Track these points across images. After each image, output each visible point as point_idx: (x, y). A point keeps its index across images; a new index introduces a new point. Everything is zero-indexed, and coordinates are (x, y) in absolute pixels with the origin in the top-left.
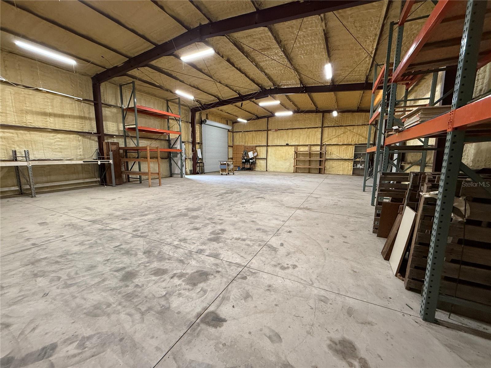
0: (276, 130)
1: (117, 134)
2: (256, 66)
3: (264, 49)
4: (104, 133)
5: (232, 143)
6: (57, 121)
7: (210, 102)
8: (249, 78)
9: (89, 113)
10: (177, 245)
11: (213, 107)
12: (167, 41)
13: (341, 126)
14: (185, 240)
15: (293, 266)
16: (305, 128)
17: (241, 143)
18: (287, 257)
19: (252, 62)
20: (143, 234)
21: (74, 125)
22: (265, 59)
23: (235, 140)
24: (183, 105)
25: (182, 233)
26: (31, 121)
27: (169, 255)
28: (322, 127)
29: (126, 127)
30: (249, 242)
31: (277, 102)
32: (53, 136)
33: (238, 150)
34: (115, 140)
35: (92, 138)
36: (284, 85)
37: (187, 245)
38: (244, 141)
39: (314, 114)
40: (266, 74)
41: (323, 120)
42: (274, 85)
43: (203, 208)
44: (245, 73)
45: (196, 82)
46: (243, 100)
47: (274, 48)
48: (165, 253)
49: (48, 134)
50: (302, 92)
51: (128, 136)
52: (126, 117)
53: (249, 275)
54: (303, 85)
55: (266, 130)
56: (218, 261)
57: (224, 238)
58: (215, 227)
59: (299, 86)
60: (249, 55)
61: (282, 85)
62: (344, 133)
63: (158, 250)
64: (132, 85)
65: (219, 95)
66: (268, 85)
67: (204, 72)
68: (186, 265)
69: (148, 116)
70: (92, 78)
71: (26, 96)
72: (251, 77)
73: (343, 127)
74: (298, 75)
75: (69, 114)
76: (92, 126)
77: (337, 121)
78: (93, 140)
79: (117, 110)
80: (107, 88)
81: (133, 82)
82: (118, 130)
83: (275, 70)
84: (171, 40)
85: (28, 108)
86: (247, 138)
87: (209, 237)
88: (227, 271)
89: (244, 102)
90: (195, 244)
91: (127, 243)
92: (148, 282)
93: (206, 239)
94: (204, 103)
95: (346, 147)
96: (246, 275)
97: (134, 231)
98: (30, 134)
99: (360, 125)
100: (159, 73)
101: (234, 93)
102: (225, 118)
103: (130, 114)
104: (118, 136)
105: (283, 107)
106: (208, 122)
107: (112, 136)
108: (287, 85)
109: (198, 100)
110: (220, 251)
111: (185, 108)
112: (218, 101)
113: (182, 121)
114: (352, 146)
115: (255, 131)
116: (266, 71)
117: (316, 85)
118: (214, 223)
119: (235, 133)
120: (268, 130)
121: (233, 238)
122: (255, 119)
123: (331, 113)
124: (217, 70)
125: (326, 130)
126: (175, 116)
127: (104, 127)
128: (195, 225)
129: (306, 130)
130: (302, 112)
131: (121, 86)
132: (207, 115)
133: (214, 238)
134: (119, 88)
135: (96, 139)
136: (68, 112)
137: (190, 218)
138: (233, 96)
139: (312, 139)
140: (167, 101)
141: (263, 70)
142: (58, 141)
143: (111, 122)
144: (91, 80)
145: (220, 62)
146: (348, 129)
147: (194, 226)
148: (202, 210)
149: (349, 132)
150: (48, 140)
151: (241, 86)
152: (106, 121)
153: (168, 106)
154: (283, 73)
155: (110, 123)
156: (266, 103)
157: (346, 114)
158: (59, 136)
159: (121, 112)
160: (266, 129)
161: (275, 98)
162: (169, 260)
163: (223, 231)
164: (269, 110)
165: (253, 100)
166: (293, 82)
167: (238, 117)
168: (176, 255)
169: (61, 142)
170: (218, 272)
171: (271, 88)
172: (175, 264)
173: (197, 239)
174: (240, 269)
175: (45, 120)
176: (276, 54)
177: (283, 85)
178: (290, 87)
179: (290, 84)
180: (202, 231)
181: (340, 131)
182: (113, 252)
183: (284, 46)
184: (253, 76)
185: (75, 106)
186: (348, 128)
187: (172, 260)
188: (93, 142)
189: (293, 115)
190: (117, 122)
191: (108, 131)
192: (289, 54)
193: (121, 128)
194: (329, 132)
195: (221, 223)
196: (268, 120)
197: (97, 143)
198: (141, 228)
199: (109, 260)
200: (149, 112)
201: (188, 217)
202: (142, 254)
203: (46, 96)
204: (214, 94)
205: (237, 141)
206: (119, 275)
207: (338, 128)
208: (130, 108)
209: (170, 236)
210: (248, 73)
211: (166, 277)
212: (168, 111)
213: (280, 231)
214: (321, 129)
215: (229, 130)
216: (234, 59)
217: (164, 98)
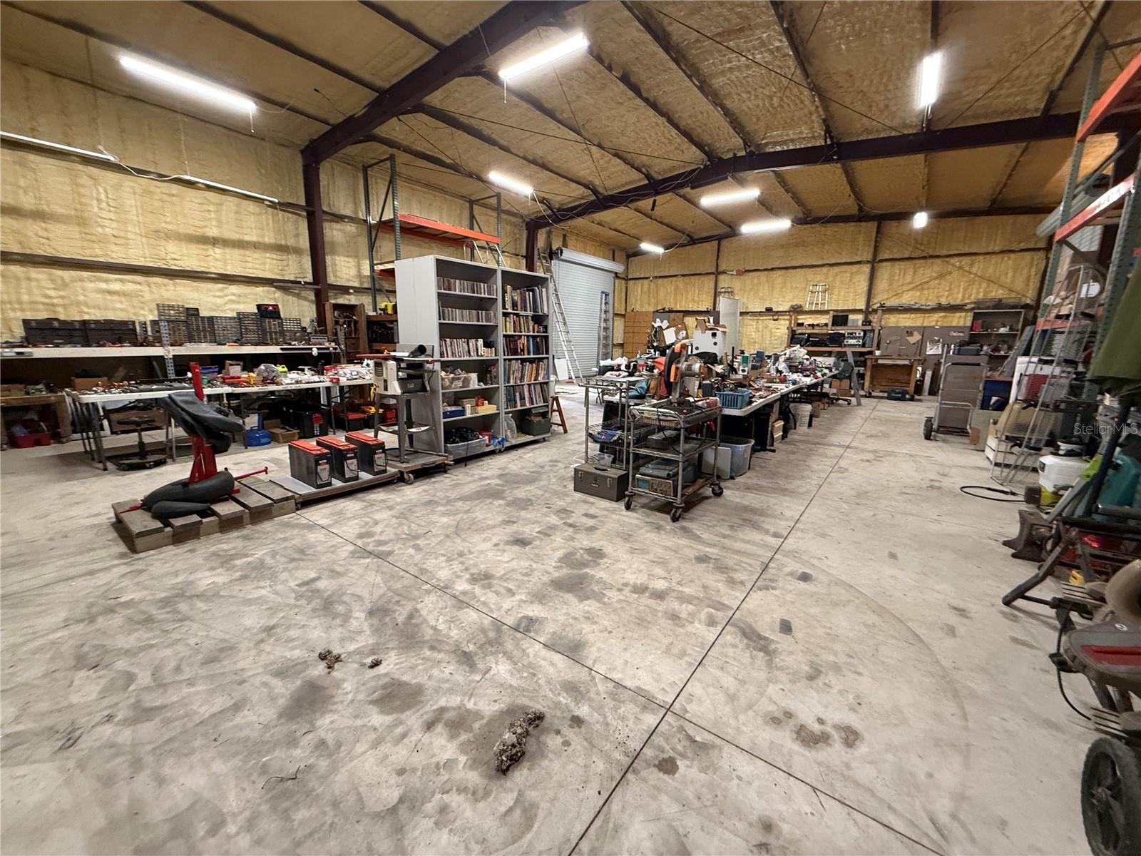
0: (741, 273)
1: (356, 284)
2: (701, 88)
3: (728, 33)
4: (329, 282)
5: (623, 308)
6: (228, 256)
7: (574, 201)
8: (676, 127)
9: (297, 236)
10: (464, 593)
11: (580, 215)
12: (466, 32)
13: (932, 257)
14: (484, 578)
15: (843, 735)
16: (823, 265)
17: (646, 306)
18: (813, 684)
19: (690, 77)
20: (380, 548)
21: (264, 264)
22: (728, 66)
23: (632, 300)
24: (508, 212)
25: (482, 552)
26: (175, 257)
27: (435, 628)
28: (875, 262)
29: (376, 267)
30: (675, 605)
31: (749, 194)
32: (221, 290)
33: (637, 324)
34: (352, 300)
35: (304, 293)
36: (775, 144)
37: (490, 597)
38: (653, 300)
39: (851, 226)
40: (727, 113)
41: (876, 241)
42: (745, 143)
43: (544, 476)
44: (667, 113)
45: (540, 148)
46: (657, 193)
47: (757, 26)
48: (425, 621)
49: (211, 286)
50: (828, 160)
51: (380, 290)
52: (377, 244)
53: (683, 756)
54: (832, 138)
55: (712, 273)
56: (578, 674)
57: (600, 581)
58: (572, 539)
59: (820, 142)
60: (683, 56)
61: (767, 144)
62: (941, 276)
63: (409, 606)
64: (388, 164)
65: (597, 182)
66: (729, 144)
67: (560, 117)
68: (478, 678)
69: (427, 240)
70: (302, 152)
71: (165, 197)
72: (682, 124)
73: (938, 261)
74: (820, 109)
75: (254, 239)
76: (301, 268)
77: (922, 244)
78: (305, 299)
79: (357, 228)
80: (336, 173)
81: (392, 158)
82: (360, 276)
83: (753, 97)
84: (477, 29)
85: (170, 227)
86: (662, 293)
87: (556, 574)
88: (607, 724)
89: (661, 199)
90: (513, 595)
91: (334, 574)
92: (358, 732)
93: (546, 579)
94: (557, 206)
95: (945, 317)
96: (672, 754)
97: (361, 536)
98: (174, 285)
99: (994, 253)
100: (449, 130)
101: (635, 175)
102: (608, 244)
103: (387, 236)
104: (358, 290)
105: (765, 207)
106: (567, 254)
107: (345, 290)
108: (785, 142)
109: (544, 199)
110: (588, 631)
111: (514, 219)
112: (593, 198)
113: (503, 252)
114: (963, 314)
115: (683, 275)
116: (728, 103)
117: (870, 137)
118: (571, 525)
119: (632, 282)
120: (718, 273)
121: (626, 585)
122: (683, 246)
123: (903, 222)
124: (595, 110)
125: (885, 271)
126: (489, 238)
127: (329, 269)
128: (522, 529)
129: (825, 269)
130: (817, 220)
131: (365, 169)
132: (565, 236)
133: (570, 577)
134: (361, 175)
135: (312, 297)
136: (251, 237)
137: (508, 505)
138: (631, 182)
139: (842, 294)
140: (472, 202)
141: (717, 102)
142: (232, 301)
143: (344, 256)
144: (300, 155)
145: (604, 87)
146: (953, 265)
147: (516, 533)
148: (542, 483)
149: (956, 274)
150: (211, 299)
151: (656, 155)
152: (333, 253)
153: (472, 217)
154: (776, 105)
155: (342, 258)
156: (715, 199)
157: (951, 222)
158: (234, 289)
159: (365, 232)
160: (713, 270)
161: (742, 183)
162: (432, 648)
163: (597, 554)
164: (724, 219)
165: (682, 191)
166: (800, 133)
167: (640, 240)
168: (454, 633)
169: (239, 303)
170: (577, 721)
171: (735, 154)
172: (449, 670)
173: (520, 577)
174: (651, 720)
175: (205, 253)
176: (763, 44)
177: (771, 143)
178: (791, 147)
179: (792, 141)
180: (536, 551)
181: (928, 271)
182: (292, 601)
183: (791, 15)
184: (689, 122)
185: (267, 220)
186: (955, 261)
187: (440, 651)
188: (306, 303)
189: (790, 229)
190: (356, 256)
191: (336, 276)
192: (802, 42)
193: (367, 272)
194: (892, 276)
195: (591, 529)
196: (719, 245)
197: (314, 307)
198: (378, 529)
199: (273, 627)
200: (428, 231)
201: (501, 502)
202: (363, 615)
203: (205, 198)
204: (584, 181)
205: (636, 300)
206: (283, 690)
207: (922, 261)
208: (385, 222)
209: (449, 560)
210: (677, 112)
211: (413, 719)
212: (472, 228)
213: (771, 572)
214: (869, 266)
215: (616, 273)
216: (640, 74)
217: (462, 197)
